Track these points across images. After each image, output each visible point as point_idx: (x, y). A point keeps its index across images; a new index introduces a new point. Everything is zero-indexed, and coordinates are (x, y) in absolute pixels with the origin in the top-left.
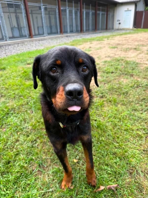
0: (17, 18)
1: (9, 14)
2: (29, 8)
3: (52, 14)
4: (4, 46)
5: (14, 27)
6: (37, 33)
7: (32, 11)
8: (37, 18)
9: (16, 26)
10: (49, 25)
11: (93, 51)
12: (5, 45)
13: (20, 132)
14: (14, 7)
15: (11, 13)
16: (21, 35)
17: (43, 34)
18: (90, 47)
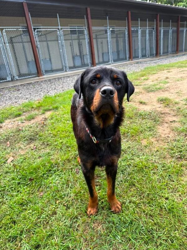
0: (80, 45)
1: (71, 41)
2: (93, 33)
3: (120, 37)
4: (62, 79)
5: (76, 55)
6: (101, 60)
7: (96, 35)
8: (102, 43)
9: (78, 54)
10: (116, 50)
11: (171, 83)
12: (63, 77)
13: (59, 201)
14: (77, 33)
15: (73, 39)
16: (83, 63)
17: (109, 61)
18: (167, 78)
